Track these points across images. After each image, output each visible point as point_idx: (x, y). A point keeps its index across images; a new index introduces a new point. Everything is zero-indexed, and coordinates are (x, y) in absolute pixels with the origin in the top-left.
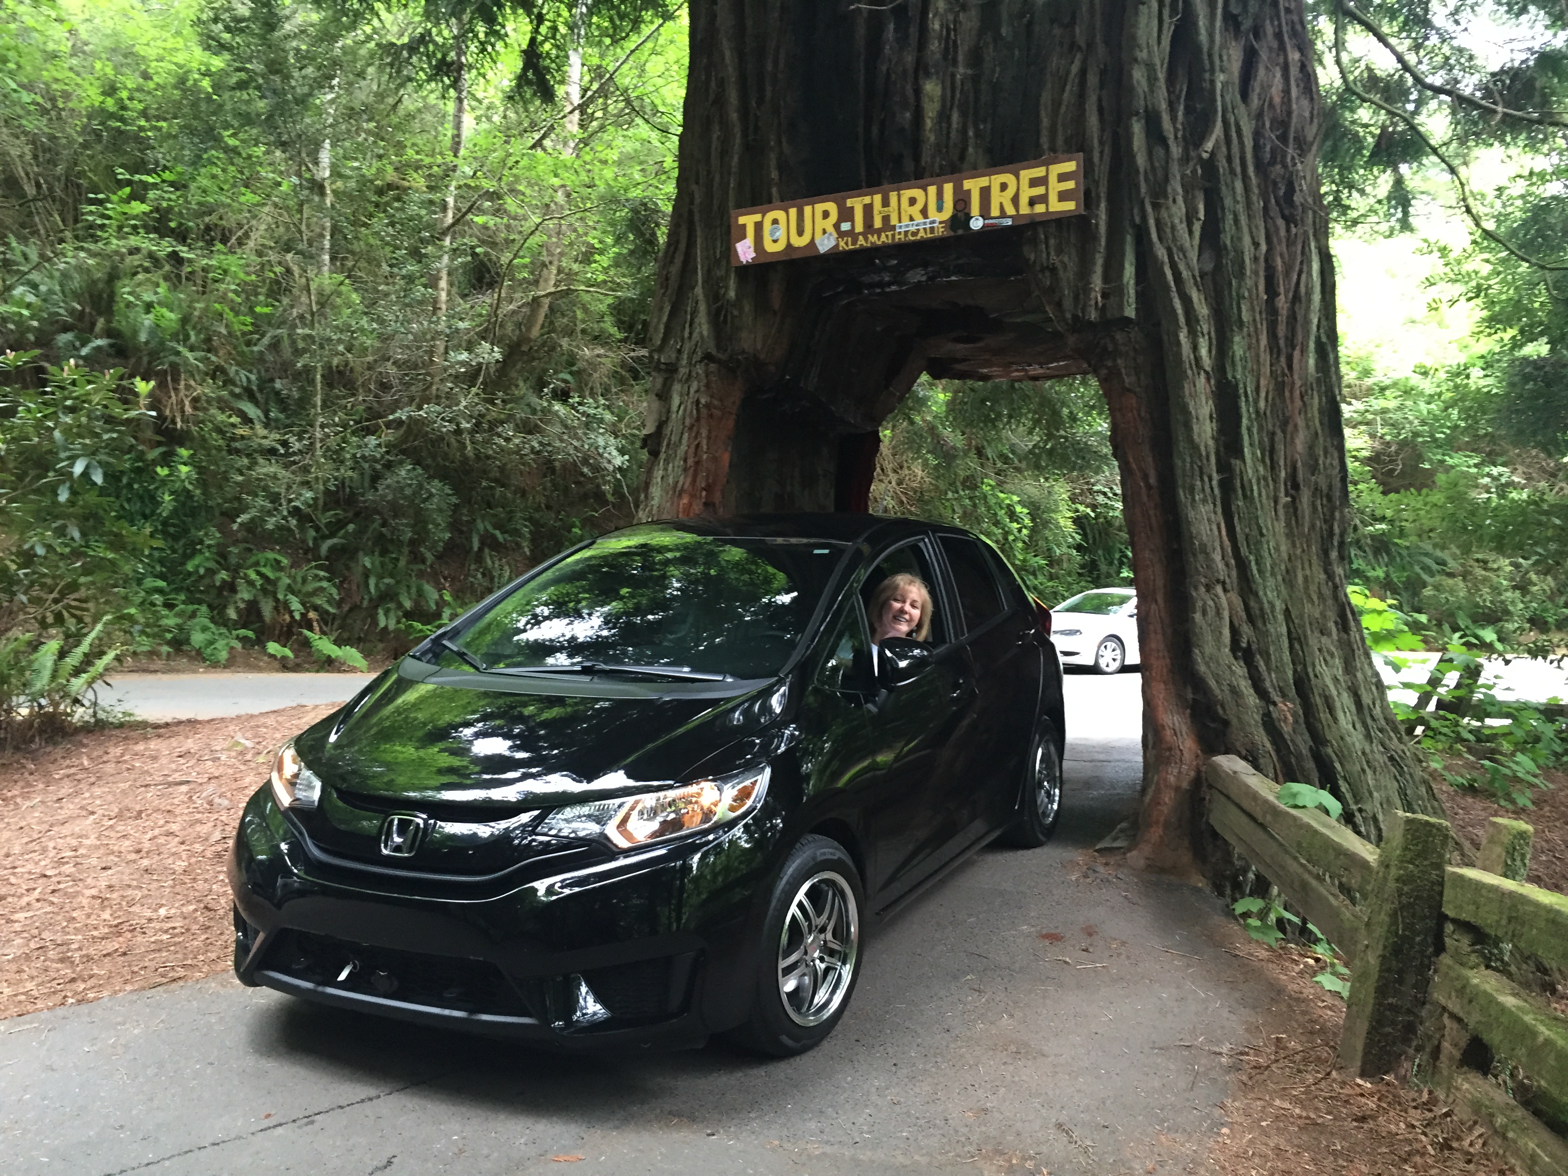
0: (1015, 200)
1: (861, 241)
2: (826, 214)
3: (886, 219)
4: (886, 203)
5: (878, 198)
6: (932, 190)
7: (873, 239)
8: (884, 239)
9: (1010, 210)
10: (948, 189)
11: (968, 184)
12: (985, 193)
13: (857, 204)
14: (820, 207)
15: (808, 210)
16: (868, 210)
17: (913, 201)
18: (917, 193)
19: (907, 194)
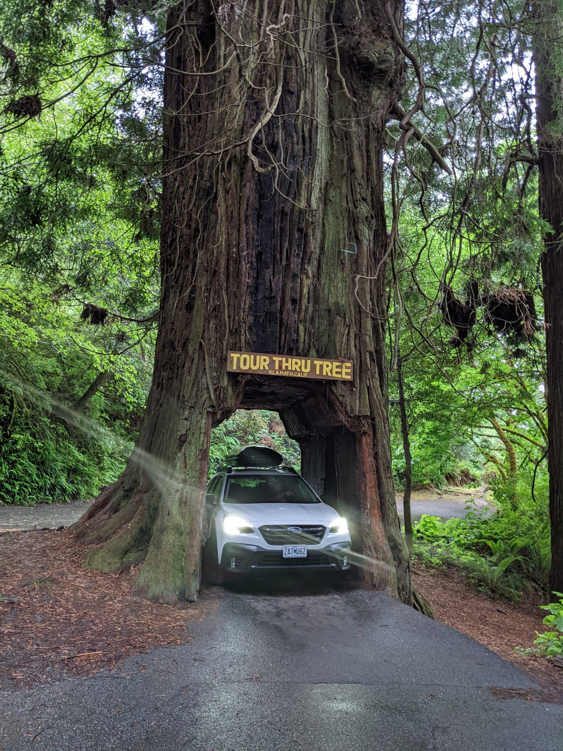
0: (331, 371)
1: (277, 373)
2: (265, 360)
3: (287, 367)
4: (287, 362)
5: (284, 359)
6: (303, 361)
7: (282, 373)
8: (286, 374)
9: (330, 374)
10: (309, 362)
11: (315, 362)
12: (321, 366)
13: (277, 359)
14: (263, 357)
15: (258, 357)
16: (280, 362)
17: (296, 363)
18: (298, 361)
19: (294, 360)
